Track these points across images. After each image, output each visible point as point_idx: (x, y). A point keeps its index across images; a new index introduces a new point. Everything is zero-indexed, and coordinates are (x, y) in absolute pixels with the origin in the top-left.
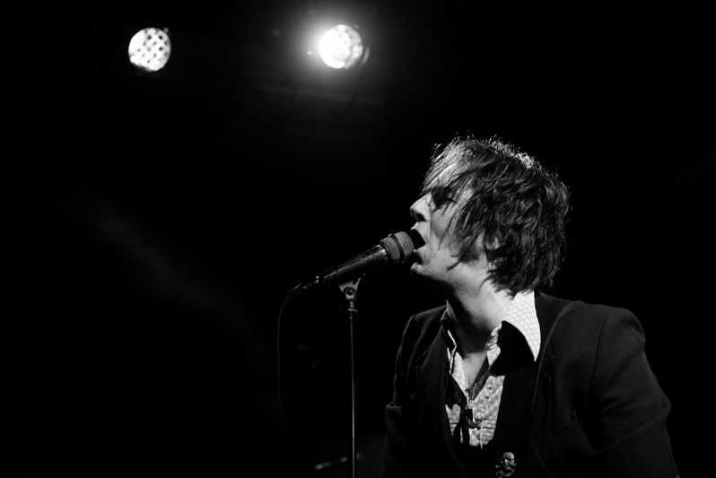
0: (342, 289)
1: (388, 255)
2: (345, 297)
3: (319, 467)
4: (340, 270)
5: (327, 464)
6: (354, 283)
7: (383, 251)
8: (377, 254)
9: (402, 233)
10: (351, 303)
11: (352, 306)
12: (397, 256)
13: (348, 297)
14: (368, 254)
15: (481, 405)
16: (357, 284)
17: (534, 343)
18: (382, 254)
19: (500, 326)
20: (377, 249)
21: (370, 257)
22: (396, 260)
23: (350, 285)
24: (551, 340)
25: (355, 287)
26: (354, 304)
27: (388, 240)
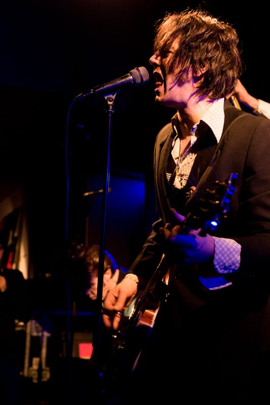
0: (106, 98)
1: (134, 79)
2: (107, 103)
3: (87, 194)
4: (105, 87)
5: (91, 193)
6: (113, 95)
7: (131, 77)
8: (127, 79)
9: (143, 67)
10: (111, 106)
11: (111, 108)
12: (139, 81)
13: (109, 103)
14: (122, 78)
15: (185, 167)
16: (115, 96)
17: (218, 133)
18: (130, 79)
19: (198, 123)
20: (127, 76)
21: (124, 80)
22: (139, 83)
23: (111, 96)
24: (228, 132)
25: (114, 97)
26: (112, 107)
27: (134, 71)
